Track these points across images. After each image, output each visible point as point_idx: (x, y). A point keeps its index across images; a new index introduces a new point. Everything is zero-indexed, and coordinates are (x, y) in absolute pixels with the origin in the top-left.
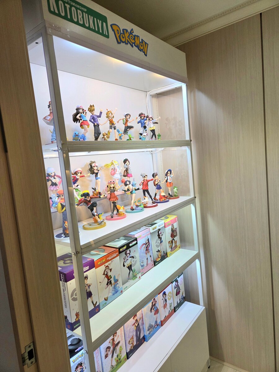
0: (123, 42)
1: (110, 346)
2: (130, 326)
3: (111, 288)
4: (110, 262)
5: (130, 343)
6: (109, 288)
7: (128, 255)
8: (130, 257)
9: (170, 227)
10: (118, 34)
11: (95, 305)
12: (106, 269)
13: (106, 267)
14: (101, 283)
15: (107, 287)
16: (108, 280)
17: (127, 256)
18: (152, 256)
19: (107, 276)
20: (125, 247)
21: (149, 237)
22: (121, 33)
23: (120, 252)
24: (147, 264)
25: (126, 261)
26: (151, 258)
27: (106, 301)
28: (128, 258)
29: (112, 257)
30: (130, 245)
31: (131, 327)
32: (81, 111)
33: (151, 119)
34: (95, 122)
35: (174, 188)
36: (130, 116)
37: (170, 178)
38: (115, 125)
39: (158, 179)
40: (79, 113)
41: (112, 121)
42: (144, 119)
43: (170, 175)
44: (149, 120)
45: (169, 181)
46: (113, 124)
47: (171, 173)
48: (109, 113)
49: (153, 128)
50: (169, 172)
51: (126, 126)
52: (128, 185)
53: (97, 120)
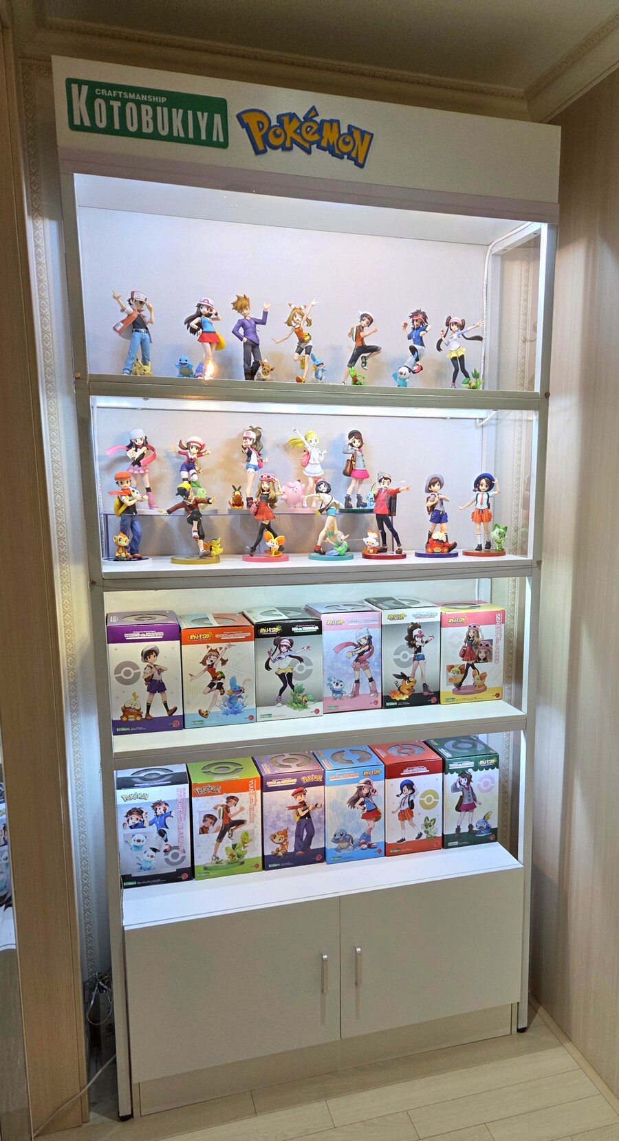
0: (274, 148)
1: (216, 815)
2: (281, 806)
3: (220, 697)
4: (224, 645)
5: (276, 840)
6: (215, 696)
7: (284, 649)
8: (290, 656)
9: (464, 630)
10: (261, 130)
11: (170, 713)
12: (210, 655)
13: (211, 650)
14: (193, 678)
15: (209, 692)
16: (214, 678)
17: (281, 652)
18: (378, 683)
19: (211, 668)
20: (276, 630)
21: (375, 633)
22: (270, 127)
23: (257, 635)
24: (355, 694)
25: (275, 660)
26: (375, 685)
27: (202, 718)
28: (283, 656)
29: (232, 637)
30: (295, 629)
31: (285, 810)
32: (204, 310)
33: (454, 328)
34: (245, 335)
35: (494, 529)
36: (369, 319)
37: (482, 498)
38: (308, 344)
39: (436, 494)
40: (199, 314)
41: (299, 333)
42: (420, 327)
43: (486, 489)
44: (451, 330)
45: (479, 506)
46: (302, 341)
47: (491, 485)
48: (294, 314)
49: (457, 354)
50: (483, 481)
51: (358, 345)
52: (322, 492)
53: (251, 329)
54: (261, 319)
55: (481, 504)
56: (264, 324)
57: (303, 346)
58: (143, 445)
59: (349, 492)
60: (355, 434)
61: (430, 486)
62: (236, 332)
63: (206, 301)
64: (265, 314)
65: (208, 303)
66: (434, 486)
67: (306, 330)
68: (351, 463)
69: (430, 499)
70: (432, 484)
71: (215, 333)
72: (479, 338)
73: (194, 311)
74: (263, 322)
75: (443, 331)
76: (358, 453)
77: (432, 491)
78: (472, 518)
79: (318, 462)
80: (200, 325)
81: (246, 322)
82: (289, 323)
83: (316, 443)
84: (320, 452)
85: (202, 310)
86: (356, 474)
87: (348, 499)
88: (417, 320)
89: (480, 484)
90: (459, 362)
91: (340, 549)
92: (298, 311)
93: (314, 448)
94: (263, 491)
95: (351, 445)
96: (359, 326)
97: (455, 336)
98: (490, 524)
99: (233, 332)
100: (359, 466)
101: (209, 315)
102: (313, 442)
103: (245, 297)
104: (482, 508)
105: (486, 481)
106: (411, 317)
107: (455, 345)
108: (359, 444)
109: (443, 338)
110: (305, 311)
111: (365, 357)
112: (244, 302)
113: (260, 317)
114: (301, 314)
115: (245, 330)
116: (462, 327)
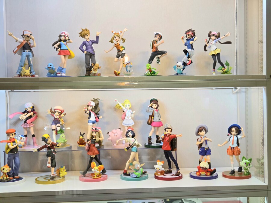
32: (63, 38)
33: (213, 38)
34: (86, 49)
35: (243, 160)
36: (159, 36)
37: (233, 139)
38: (123, 52)
39: (203, 137)
40: (60, 40)
41: (117, 46)
42: (191, 39)
43: (236, 134)
44: (211, 39)
45: (231, 145)
46: (119, 51)
47: (239, 132)
48: (114, 37)
49: (215, 52)
50: (234, 129)
51: (153, 51)
52: (129, 137)
53: (89, 46)
54: (96, 40)
55: (233, 144)
56: (97, 43)
57: (120, 53)
58: (31, 111)
59: (151, 134)
60: (154, 101)
61: (198, 132)
62: (81, 48)
63: (63, 33)
64: (98, 37)
65: (65, 34)
66: (201, 132)
67: (121, 44)
68: (152, 117)
69: (199, 140)
70: (199, 131)
71: (68, 50)
72: (229, 43)
73: (57, 39)
74: (97, 42)
75: (206, 40)
76: (156, 112)
77: (200, 135)
78: (227, 152)
79: (130, 118)
80: (60, 46)
81: (87, 43)
82: (112, 42)
83: (129, 107)
84: (132, 112)
85: (61, 38)
86: (153, 124)
87: (150, 138)
88: (188, 35)
89: (231, 131)
90: (217, 57)
91: (137, 173)
92: (117, 35)
93: (129, 110)
94: (93, 137)
95: (151, 107)
96: (154, 41)
97: (213, 42)
98: (240, 157)
99: (80, 48)
100: (156, 119)
101: (65, 41)
102: (128, 106)
103: (86, 30)
104: (234, 146)
105: (236, 129)
106: (186, 33)
107: (213, 48)
108: (156, 107)
109: (207, 44)
110: (121, 35)
111: (159, 57)
112: (86, 32)
113: (95, 40)
114: (118, 36)
115: (86, 47)
116: (218, 37)
